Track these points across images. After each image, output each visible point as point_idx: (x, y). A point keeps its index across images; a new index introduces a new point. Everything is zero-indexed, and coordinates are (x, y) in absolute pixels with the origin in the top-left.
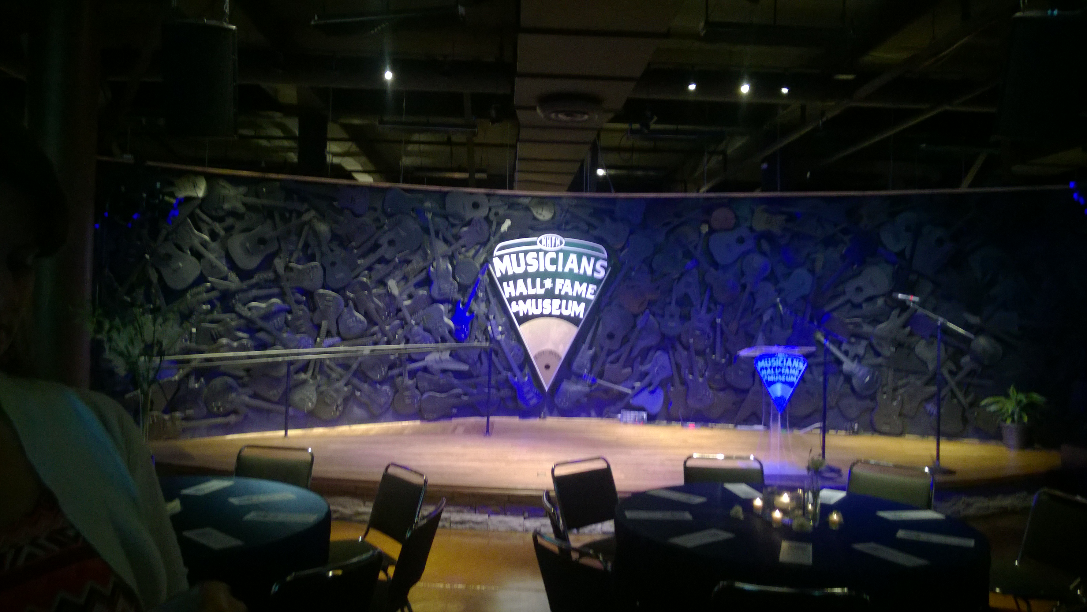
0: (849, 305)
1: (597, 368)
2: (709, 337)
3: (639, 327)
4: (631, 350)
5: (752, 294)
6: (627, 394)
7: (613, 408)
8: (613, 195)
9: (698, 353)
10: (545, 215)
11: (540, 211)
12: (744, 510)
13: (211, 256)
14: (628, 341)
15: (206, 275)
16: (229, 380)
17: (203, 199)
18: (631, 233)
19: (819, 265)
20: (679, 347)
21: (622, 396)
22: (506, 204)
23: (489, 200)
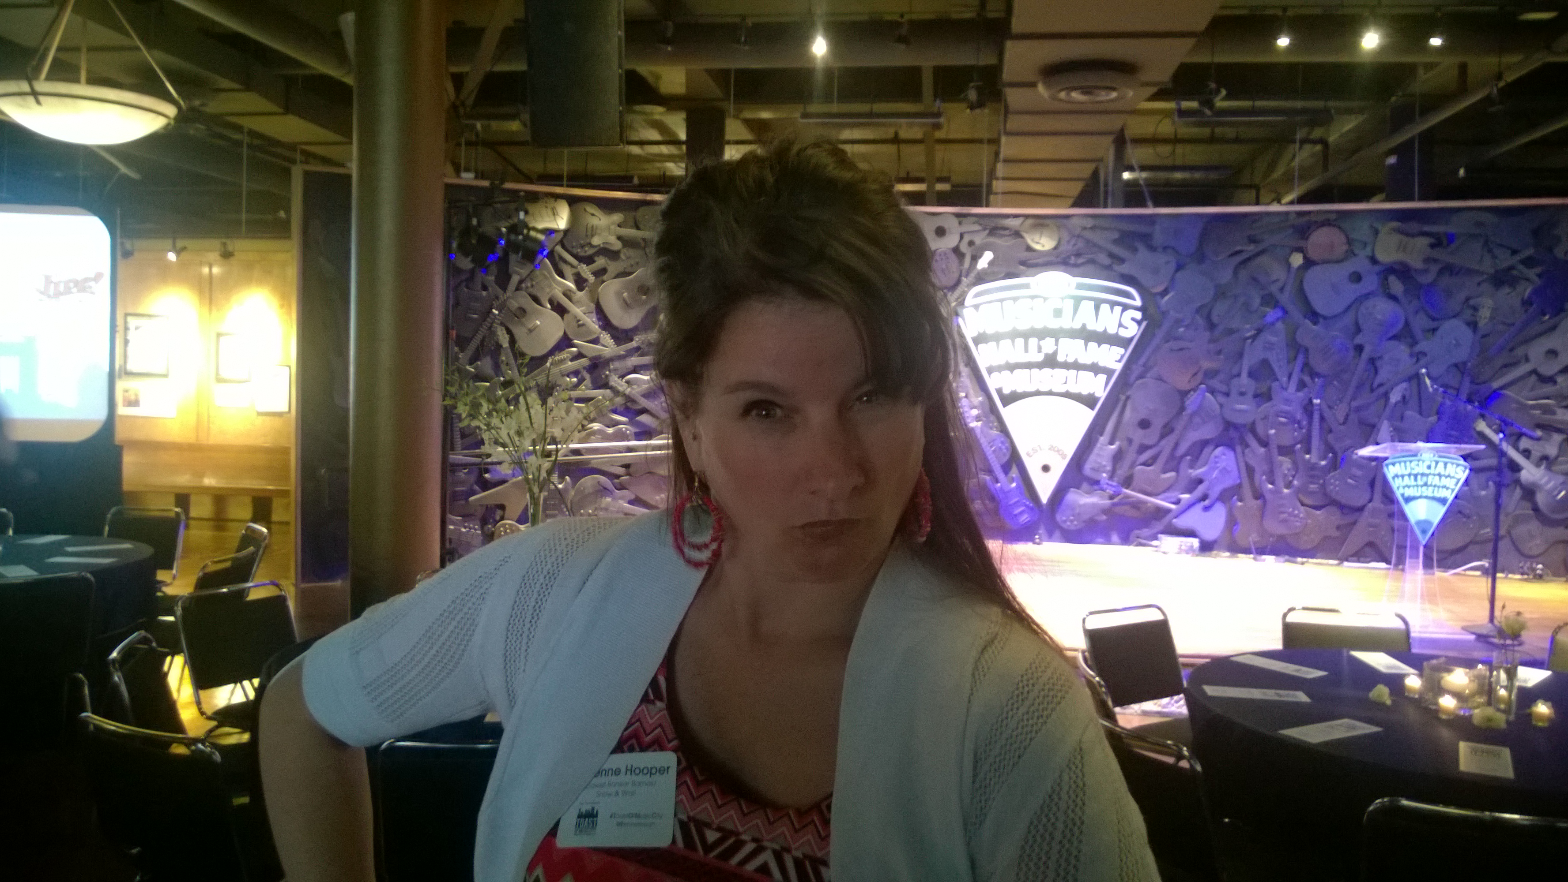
0: (1533, 378)
1: (1122, 472)
2: (1301, 428)
3: (1189, 411)
4: (1177, 445)
5: (1372, 361)
6: (1168, 511)
7: (1146, 532)
8: (1150, 210)
9: (1284, 451)
10: (1043, 243)
11: (1037, 238)
12: (1392, 693)
13: (576, 310)
14: (1172, 430)
15: (571, 336)
16: (603, 479)
17: (566, 232)
18: (1179, 267)
19: (1485, 314)
20: (1253, 443)
21: (1160, 513)
22: (985, 229)
23: (960, 223)
